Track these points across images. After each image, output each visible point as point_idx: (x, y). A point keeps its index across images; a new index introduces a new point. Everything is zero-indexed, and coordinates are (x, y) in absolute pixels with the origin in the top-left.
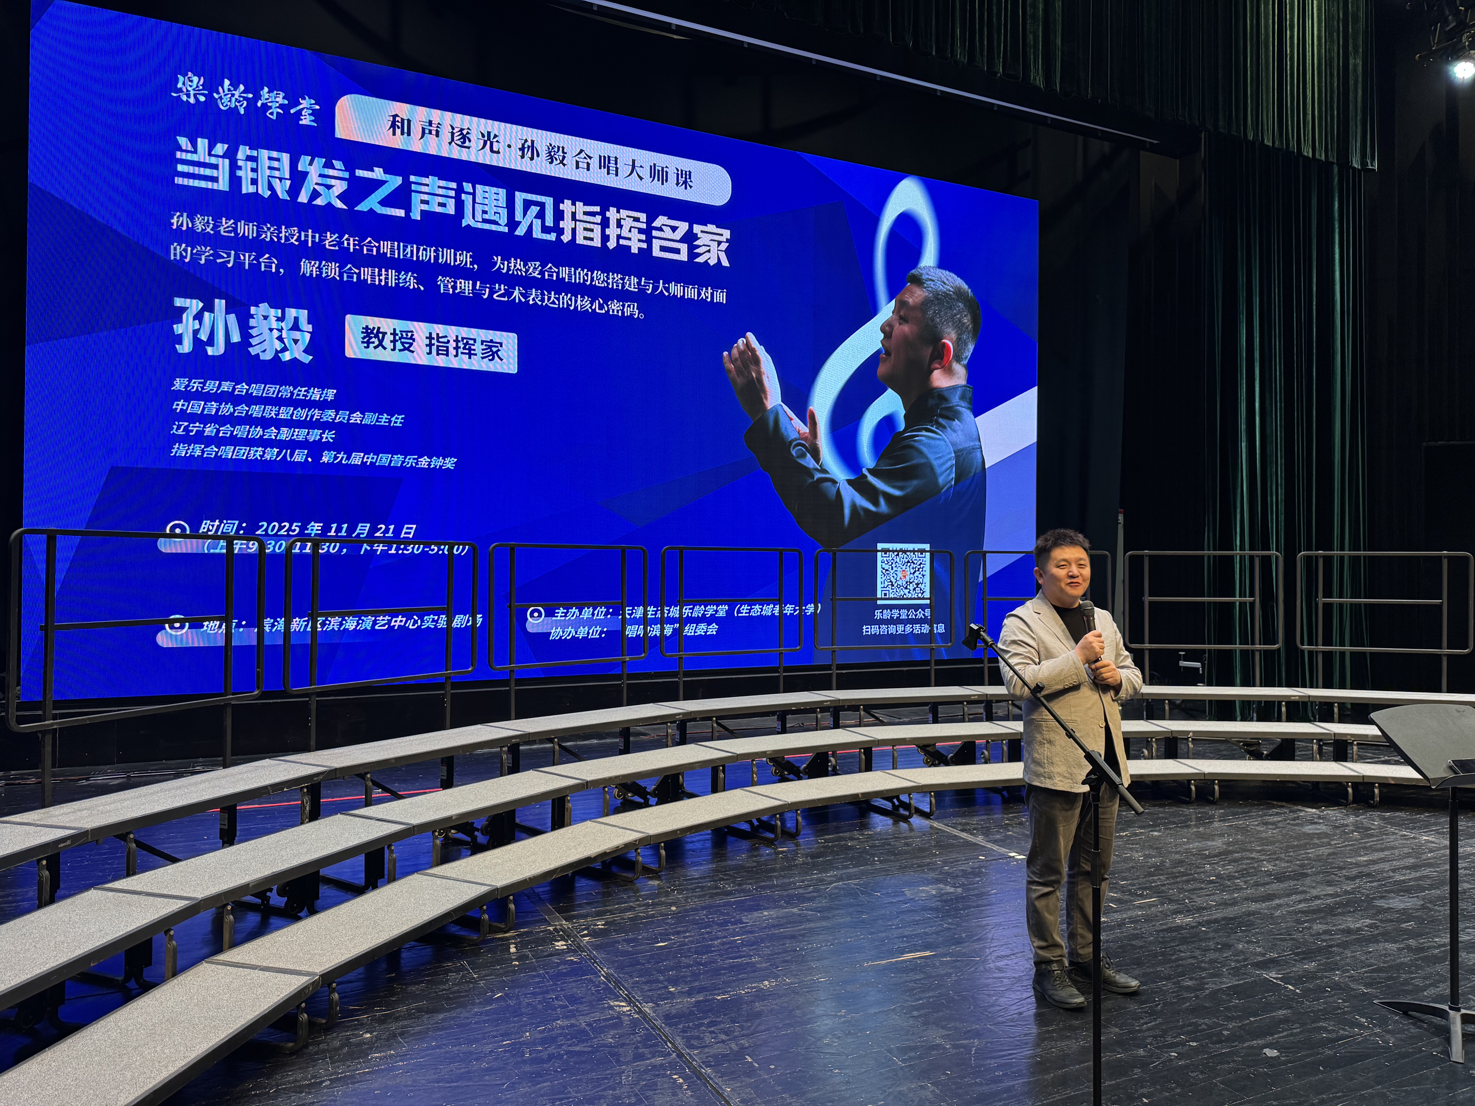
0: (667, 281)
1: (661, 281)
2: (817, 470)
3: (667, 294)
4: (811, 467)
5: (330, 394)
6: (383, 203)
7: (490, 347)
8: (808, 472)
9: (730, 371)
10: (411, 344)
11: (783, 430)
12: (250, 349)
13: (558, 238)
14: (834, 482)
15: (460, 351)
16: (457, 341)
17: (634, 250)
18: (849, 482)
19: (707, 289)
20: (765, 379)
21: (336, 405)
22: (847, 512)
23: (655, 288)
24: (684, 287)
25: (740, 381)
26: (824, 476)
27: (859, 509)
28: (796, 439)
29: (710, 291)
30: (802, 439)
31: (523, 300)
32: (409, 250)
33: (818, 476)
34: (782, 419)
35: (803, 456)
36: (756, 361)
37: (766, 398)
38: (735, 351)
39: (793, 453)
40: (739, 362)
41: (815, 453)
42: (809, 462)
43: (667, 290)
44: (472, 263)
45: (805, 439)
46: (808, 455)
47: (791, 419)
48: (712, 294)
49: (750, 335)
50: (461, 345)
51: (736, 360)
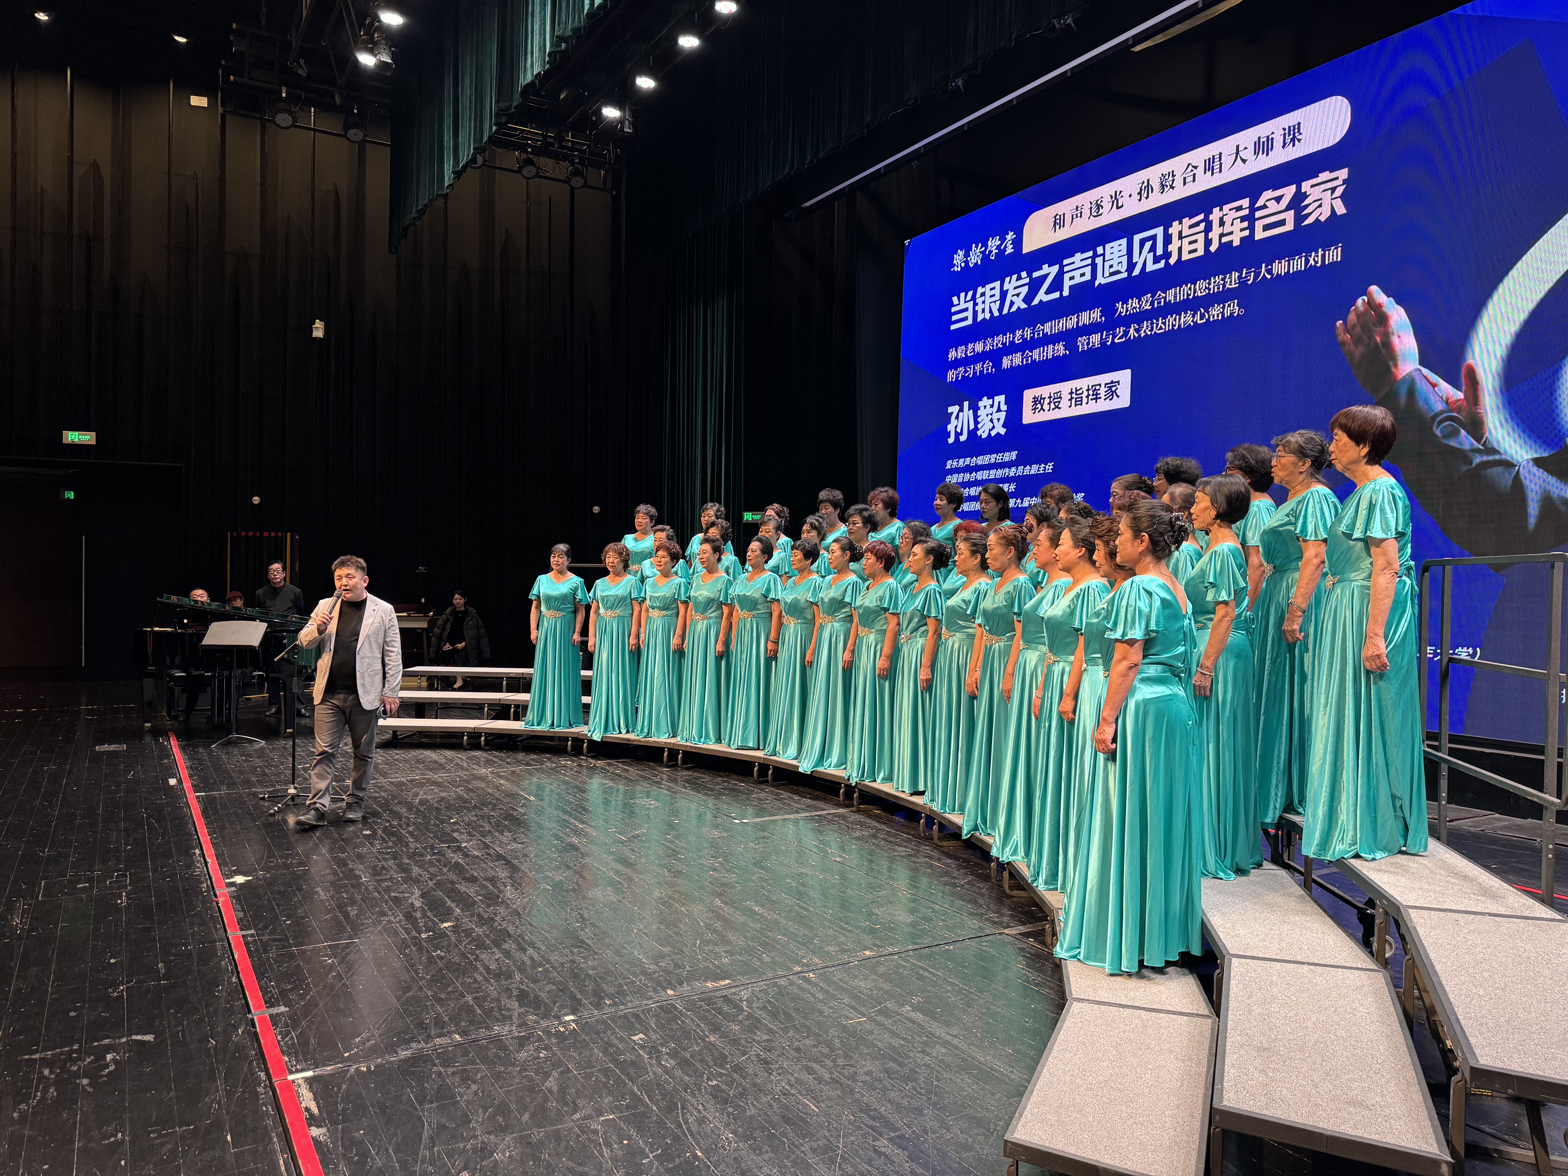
1: (1264, 265)
2: (1478, 451)
3: (1269, 277)
4: (1467, 447)
5: (1014, 455)
6: (1048, 292)
7: (1110, 388)
8: (1462, 456)
10: (1059, 402)
11: (1421, 404)
12: (978, 432)
13: (1167, 263)
14: (1509, 465)
15: (1090, 397)
16: (1088, 390)
17: (1236, 243)
18: (1537, 462)
19: (1317, 252)
20: (1395, 340)
21: (1019, 462)
22: (1533, 509)
23: (1257, 275)
24: (1289, 261)
25: (1358, 352)
26: (1491, 458)
27: (1557, 503)
28: (1441, 413)
29: (1320, 252)
30: (1452, 411)
31: (1136, 335)
33: (1478, 459)
34: (1421, 389)
35: (1455, 433)
36: (1383, 319)
37: (1396, 366)
38: (1352, 317)
39: (1438, 432)
41: (1476, 427)
42: (1465, 441)
43: (1269, 271)
44: (1101, 318)
45: (1459, 410)
46: (1463, 432)
47: (1434, 385)
48: (1323, 256)
49: (1374, 289)
50: (1091, 392)
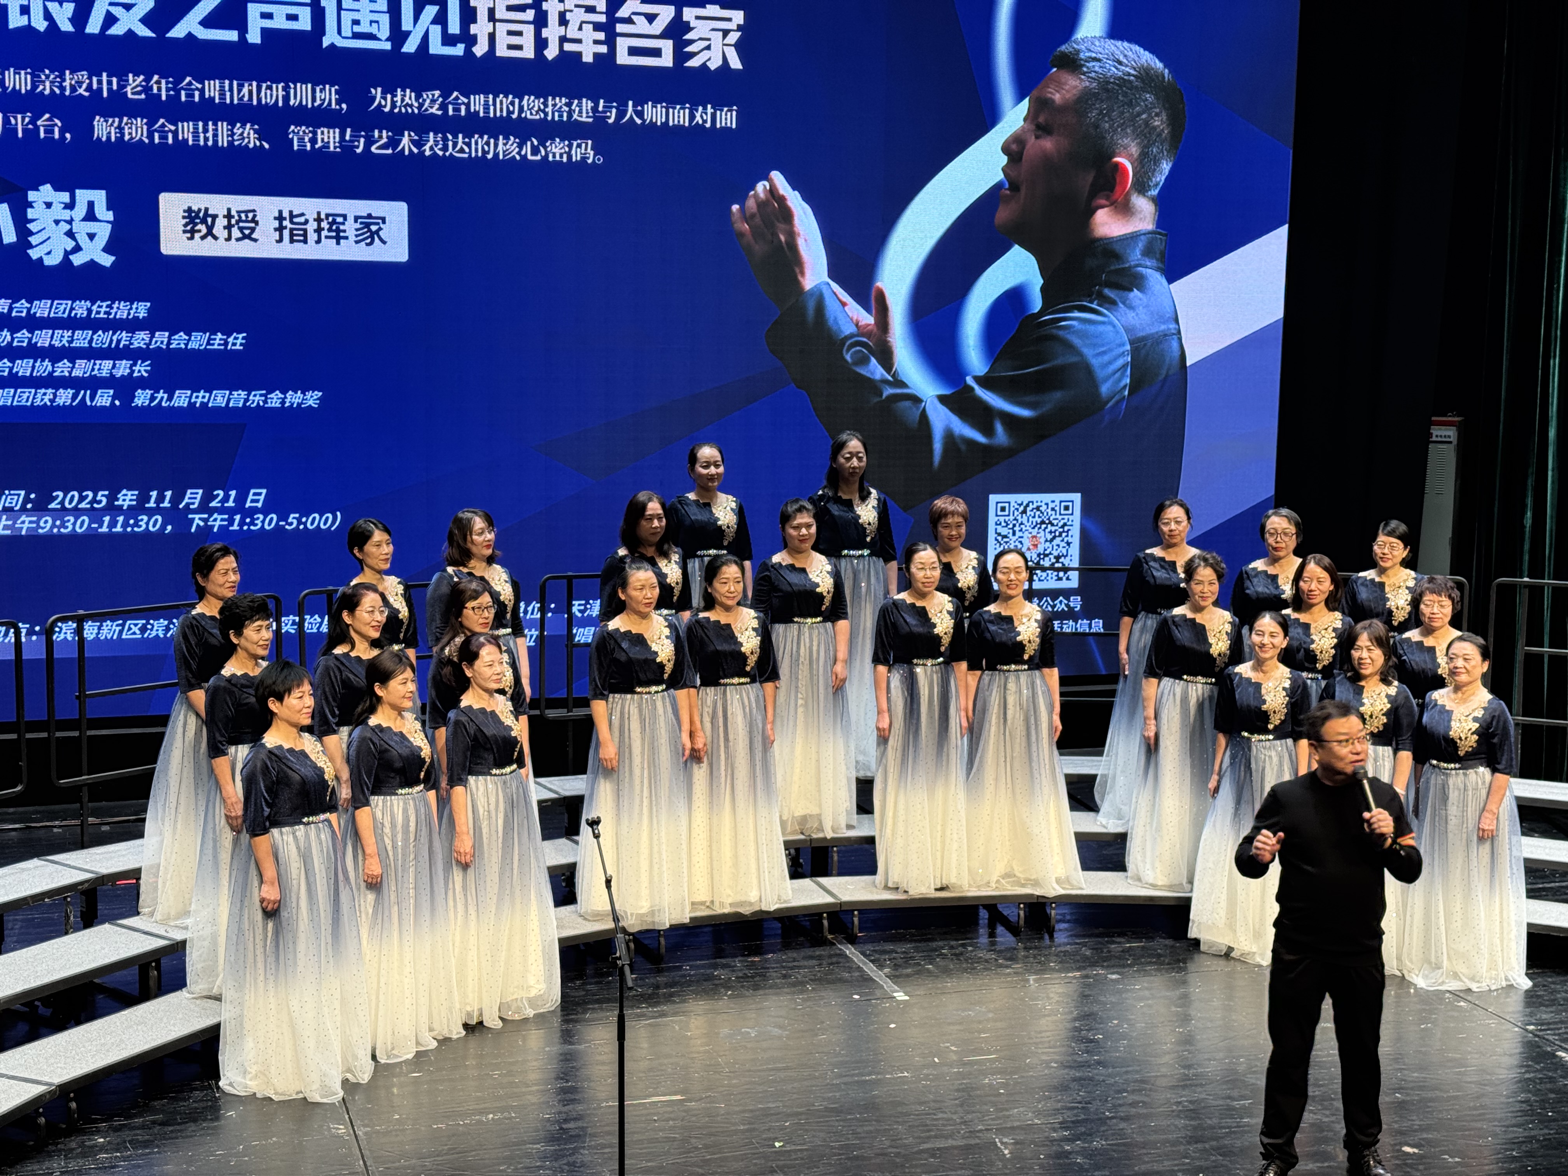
0: (640, 102)
1: (630, 103)
2: (886, 382)
3: (639, 121)
4: (878, 377)
5: (141, 309)
6: (208, 22)
7: (367, 225)
8: (873, 386)
9: (741, 235)
10: (253, 230)
11: (831, 321)
12: (30, 252)
13: (468, 51)
14: (916, 400)
15: (324, 233)
16: (319, 220)
17: (588, 58)
18: (942, 399)
19: (705, 108)
20: (801, 243)
21: (149, 325)
22: (938, 446)
23: (621, 114)
24: (667, 109)
25: (759, 249)
26: (899, 391)
27: (958, 441)
28: (852, 336)
29: (710, 110)
30: (863, 335)
31: (415, 150)
32: (245, 90)
33: (888, 391)
34: (831, 305)
35: (864, 361)
36: (786, 215)
37: (803, 273)
38: (751, 203)
39: (848, 357)
40: (758, 220)
41: (886, 357)
42: (875, 370)
43: (640, 114)
44: (339, 102)
45: (868, 335)
46: (873, 361)
47: (844, 304)
48: (714, 116)
49: (777, 177)
50: (324, 225)
51: (753, 216)
